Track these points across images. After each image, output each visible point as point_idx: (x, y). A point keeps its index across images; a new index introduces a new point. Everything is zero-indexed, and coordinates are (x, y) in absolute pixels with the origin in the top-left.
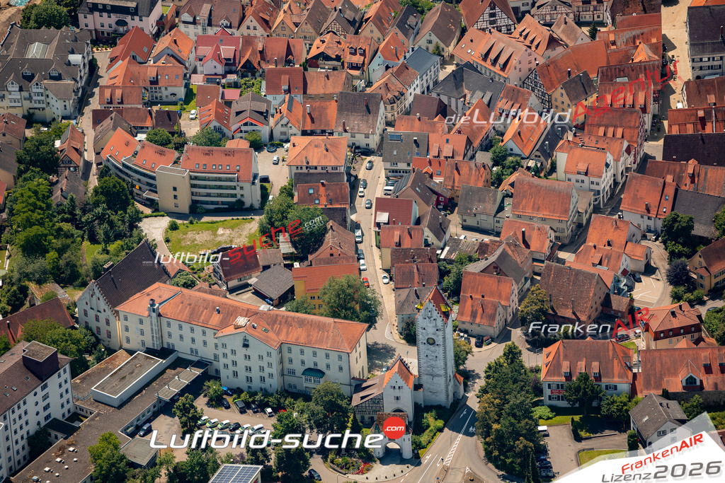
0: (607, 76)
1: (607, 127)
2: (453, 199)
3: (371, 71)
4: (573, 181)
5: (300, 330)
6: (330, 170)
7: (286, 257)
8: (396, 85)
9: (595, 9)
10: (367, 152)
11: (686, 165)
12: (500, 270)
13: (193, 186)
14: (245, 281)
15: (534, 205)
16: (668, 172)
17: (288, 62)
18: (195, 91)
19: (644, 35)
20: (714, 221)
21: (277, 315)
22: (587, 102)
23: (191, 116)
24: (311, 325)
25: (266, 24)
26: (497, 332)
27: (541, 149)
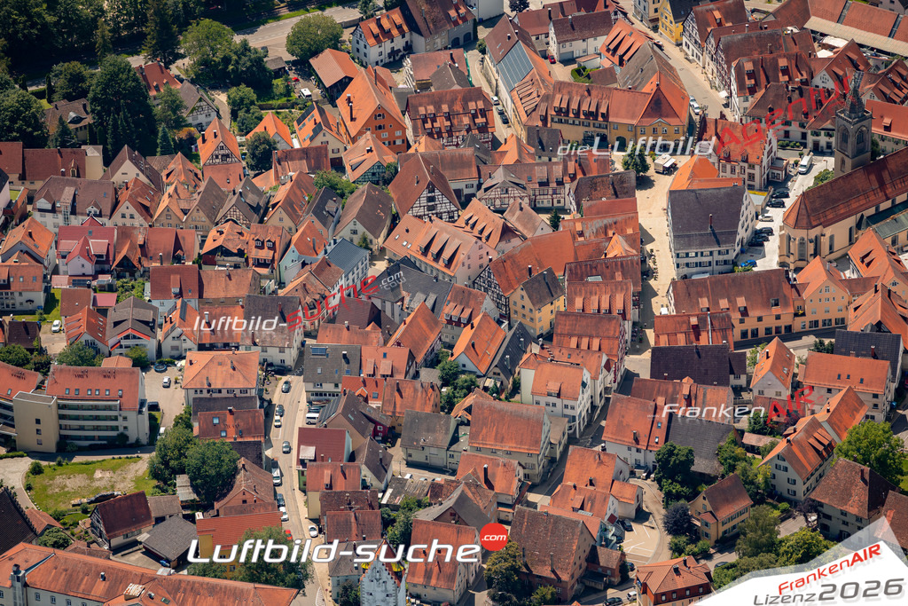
0: (576, 274)
1: (580, 337)
2: (394, 428)
3: (282, 269)
4: (543, 404)
5: (210, 599)
6: (238, 395)
7: (185, 505)
8: (317, 286)
9: (555, 192)
10: (282, 370)
11: (681, 384)
12: (459, 517)
13: (62, 417)
14: (133, 538)
15: (496, 435)
16: (659, 393)
17: (178, 259)
18: (58, 296)
19: (618, 224)
20: (717, 454)
21: (180, 581)
22: (553, 306)
23: (54, 329)
24: (225, 592)
25: (146, 211)
26: (457, 597)
27: (501, 365)
